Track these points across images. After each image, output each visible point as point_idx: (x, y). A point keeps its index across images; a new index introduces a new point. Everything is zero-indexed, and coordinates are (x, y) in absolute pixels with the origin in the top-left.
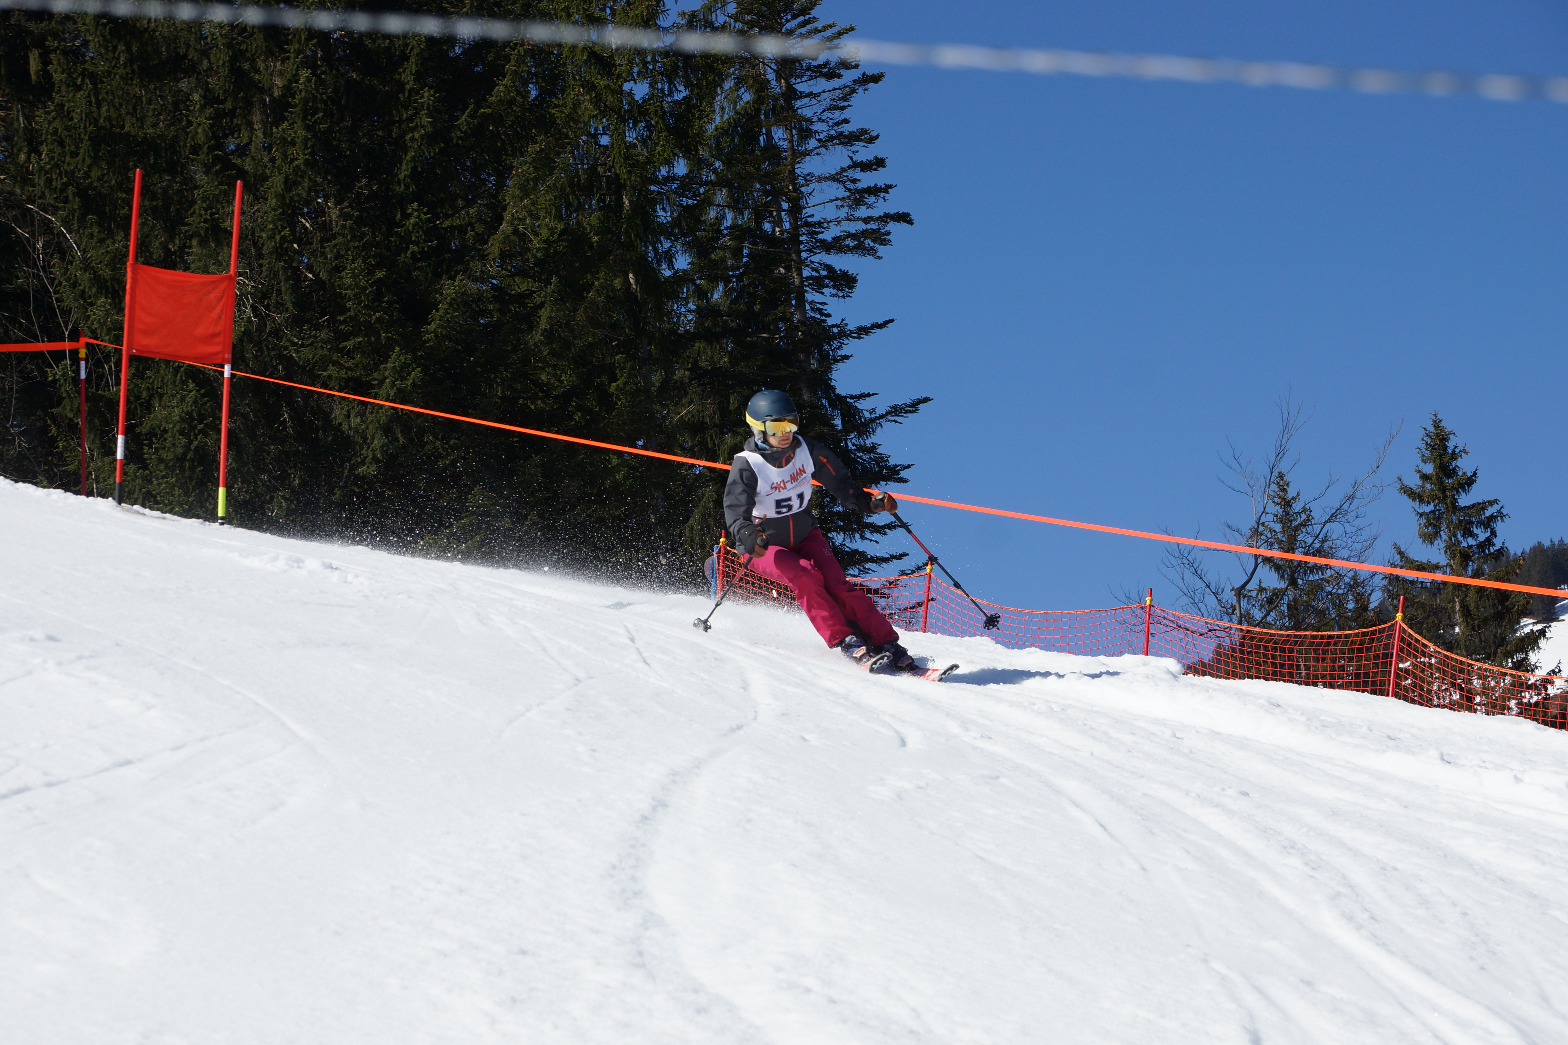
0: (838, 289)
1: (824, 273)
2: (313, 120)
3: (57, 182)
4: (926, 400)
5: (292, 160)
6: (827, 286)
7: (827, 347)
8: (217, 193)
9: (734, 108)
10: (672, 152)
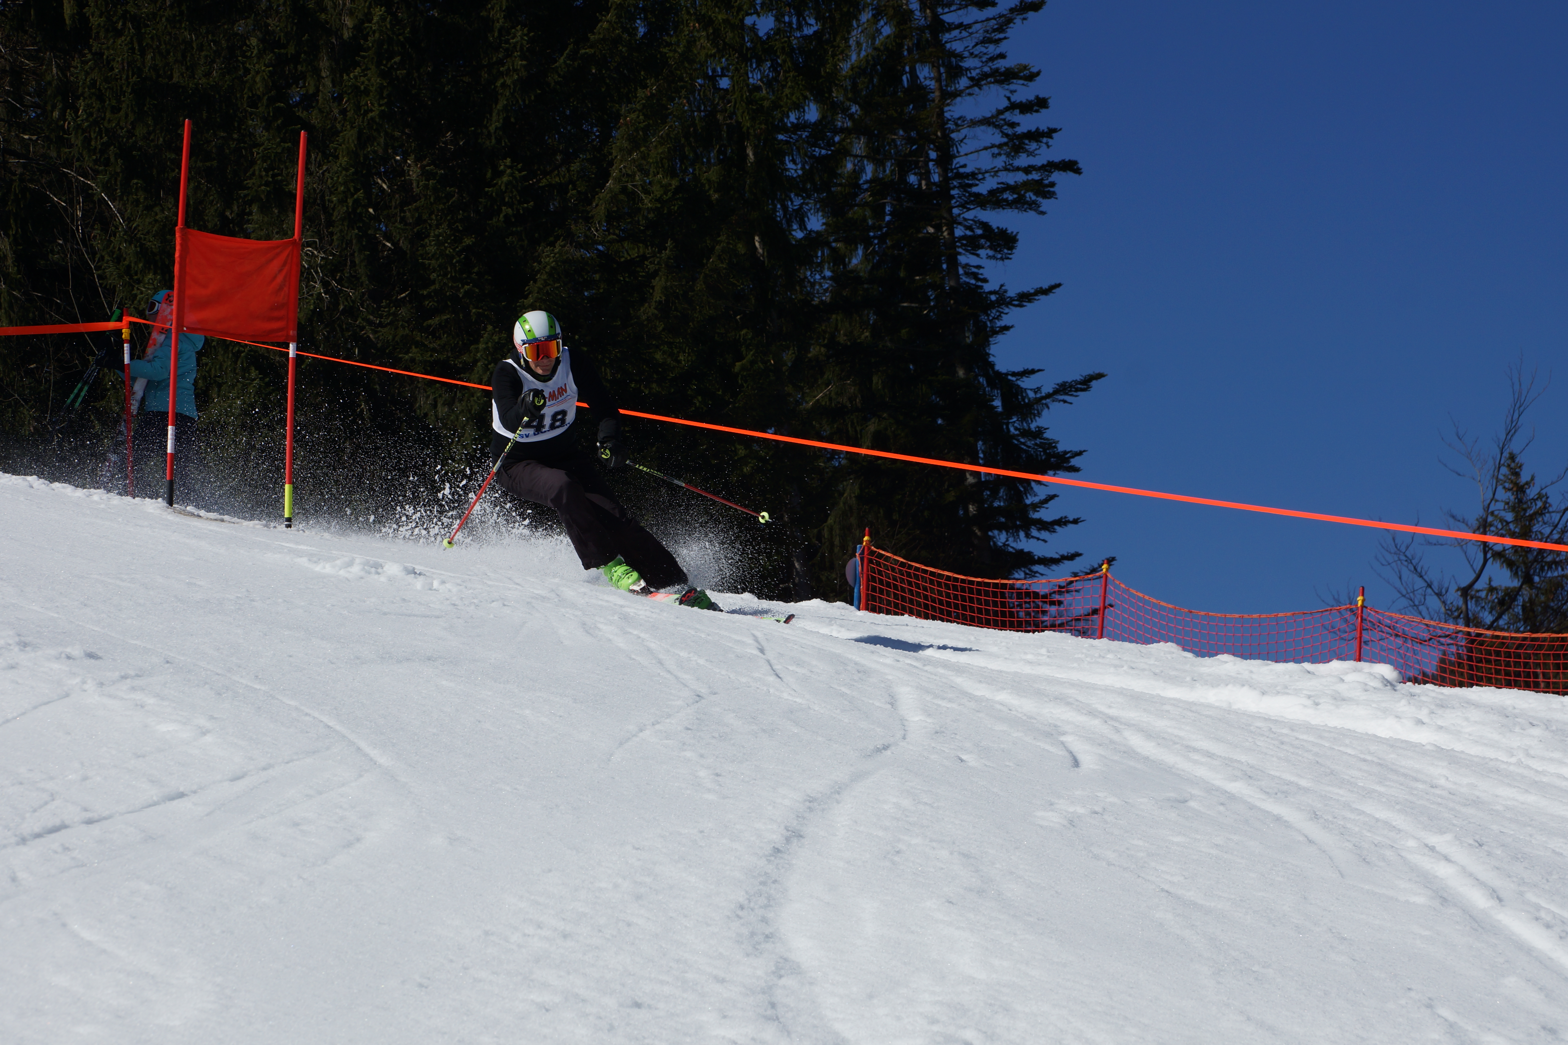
0: (996, 251)
1: (979, 232)
2: (389, 66)
3: (96, 142)
4: (1100, 376)
5: (366, 112)
6: (982, 247)
7: (983, 318)
8: (279, 151)
9: (873, 44)
10: (802, 95)
